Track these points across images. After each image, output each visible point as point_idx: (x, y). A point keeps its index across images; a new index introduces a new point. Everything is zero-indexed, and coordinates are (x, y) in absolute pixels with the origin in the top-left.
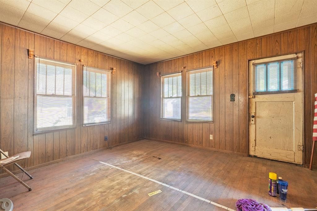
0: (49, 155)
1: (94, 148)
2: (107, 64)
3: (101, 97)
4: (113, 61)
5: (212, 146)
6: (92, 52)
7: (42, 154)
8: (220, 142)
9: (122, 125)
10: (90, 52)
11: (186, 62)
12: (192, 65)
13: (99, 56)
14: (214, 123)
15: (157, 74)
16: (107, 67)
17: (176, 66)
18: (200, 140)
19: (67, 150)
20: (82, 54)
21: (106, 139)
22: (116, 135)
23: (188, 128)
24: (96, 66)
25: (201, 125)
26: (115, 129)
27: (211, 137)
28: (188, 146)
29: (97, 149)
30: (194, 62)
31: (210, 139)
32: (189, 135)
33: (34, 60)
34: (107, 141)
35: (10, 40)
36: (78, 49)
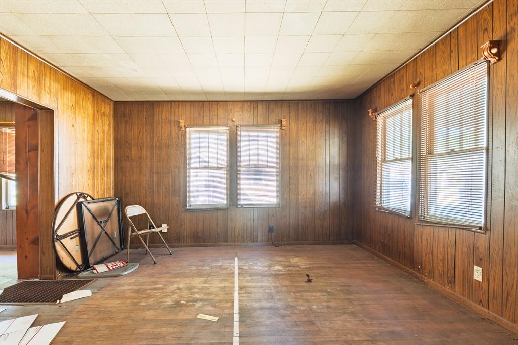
0: (200, 236)
1: (253, 240)
2: (273, 115)
3: (267, 167)
4: (284, 109)
5: (481, 301)
6: (249, 104)
7: (194, 233)
8: (505, 296)
9: (301, 213)
10: (246, 105)
11: (421, 70)
12: (434, 73)
13: (260, 106)
14: (488, 233)
15: (369, 112)
16: (273, 120)
17: (402, 87)
18: (449, 275)
19: (218, 234)
20: (235, 110)
21: (271, 230)
22: (289, 226)
23: (423, 237)
24: (255, 123)
25: (452, 232)
26: (288, 216)
27: (478, 274)
28: (421, 281)
29: (257, 241)
30: (438, 62)
31: (475, 278)
32: (424, 255)
33: (185, 131)
34: (272, 233)
35: (167, 116)
36: (230, 106)
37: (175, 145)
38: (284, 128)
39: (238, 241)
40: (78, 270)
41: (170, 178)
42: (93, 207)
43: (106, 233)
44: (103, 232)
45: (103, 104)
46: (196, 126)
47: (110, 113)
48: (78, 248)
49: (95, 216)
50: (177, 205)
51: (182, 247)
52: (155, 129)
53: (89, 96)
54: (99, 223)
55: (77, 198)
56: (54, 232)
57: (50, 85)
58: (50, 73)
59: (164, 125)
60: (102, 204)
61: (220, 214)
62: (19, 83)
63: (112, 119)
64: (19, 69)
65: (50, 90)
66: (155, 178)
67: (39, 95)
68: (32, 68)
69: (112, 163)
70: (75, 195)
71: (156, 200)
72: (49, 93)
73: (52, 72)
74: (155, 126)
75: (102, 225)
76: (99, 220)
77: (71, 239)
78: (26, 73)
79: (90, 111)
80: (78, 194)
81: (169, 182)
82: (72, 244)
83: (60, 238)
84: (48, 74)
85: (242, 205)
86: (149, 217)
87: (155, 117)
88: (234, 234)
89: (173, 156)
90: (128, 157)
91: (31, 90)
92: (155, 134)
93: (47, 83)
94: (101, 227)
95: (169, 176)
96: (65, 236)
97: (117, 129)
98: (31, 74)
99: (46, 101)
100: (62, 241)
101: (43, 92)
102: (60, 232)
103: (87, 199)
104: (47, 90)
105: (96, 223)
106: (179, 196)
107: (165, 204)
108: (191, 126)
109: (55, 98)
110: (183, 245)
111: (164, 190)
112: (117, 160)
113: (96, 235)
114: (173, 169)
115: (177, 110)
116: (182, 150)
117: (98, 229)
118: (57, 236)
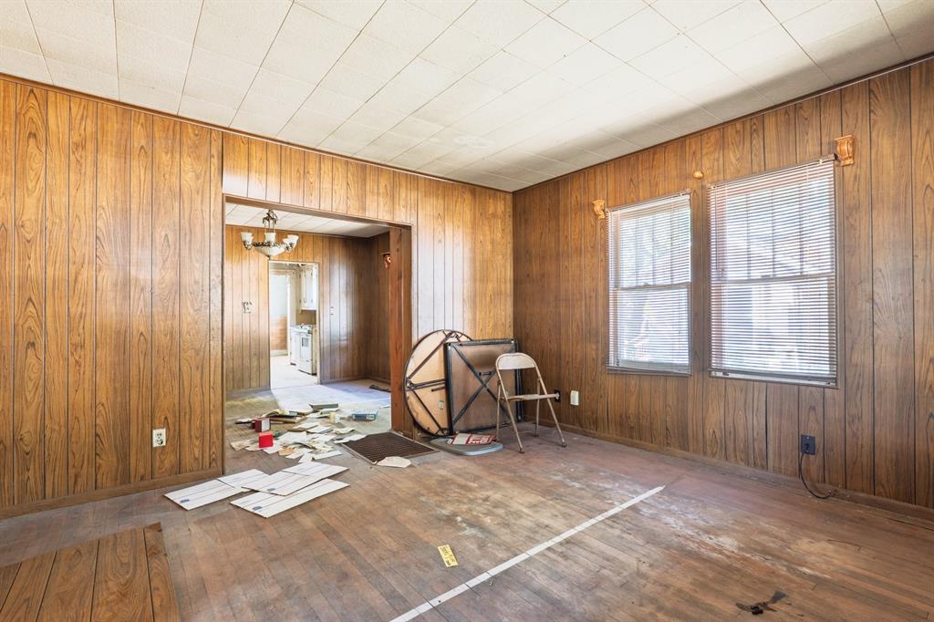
2: (812, 135)
3: (800, 276)
4: (848, 106)
6: (739, 126)
7: (621, 416)
10: (730, 131)
21: (807, 445)
24: (756, 169)
29: (764, 467)
33: (606, 219)
34: (812, 457)
35: (579, 199)
36: (693, 145)
37: (590, 249)
38: (848, 162)
39: (714, 455)
40: (440, 433)
41: (583, 308)
42: (469, 351)
43: (488, 390)
44: (484, 390)
45: (491, 201)
46: (625, 204)
47: (504, 213)
48: (443, 405)
49: (471, 363)
50: (593, 359)
51: (600, 438)
52: (561, 224)
53: (468, 196)
54: (478, 376)
55: (444, 337)
56: (406, 380)
57: (406, 197)
58: (407, 182)
59: (574, 216)
60: (484, 348)
61: (671, 385)
62: (367, 203)
63: (509, 222)
64: (368, 188)
65: (407, 202)
66: (562, 310)
67: (393, 211)
68: (383, 182)
69: (509, 287)
70: (441, 333)
71: (563, 348)
72: (405, 207)
73: (409, 180)
74: (561, 219)
75: (484, 378)
76: (478, 371)
77: (433, 390)
78: (376, 191)
79: (468, 216)
80: (447, 333)
81: (582, 317)
82: (434, 400)
83: (415, 387)
84: (404, 183)
85: (726, 372)
86: (539, 375)
87: (562, 204)
88: (704, 436)
89: (588, 268)
90: (528, 275)
91: (382, 208)
92: (561, 233)
93: (403, 195)
94: (481, 381)
95: (581, 306)
96: (422, 386)
97: (516, 235)
98: (382, 190)
99: (401, 217)
100: (416, 391)
101: (397, 207)
102: (415, 380)
103: (461, 339)
104: (402, 202)
105: (472, 374)
106: (597, 342)
107: (576, 355)
108: (616, 206)
109: (413, 211)
110: (603, 435)
111: (575, 330)
112: (517, 282)
113: (472, 392)
114: (587, 292)
115: (592, 183)
116: (602, 256)
117: (474, 384)
118: (411, 383)
